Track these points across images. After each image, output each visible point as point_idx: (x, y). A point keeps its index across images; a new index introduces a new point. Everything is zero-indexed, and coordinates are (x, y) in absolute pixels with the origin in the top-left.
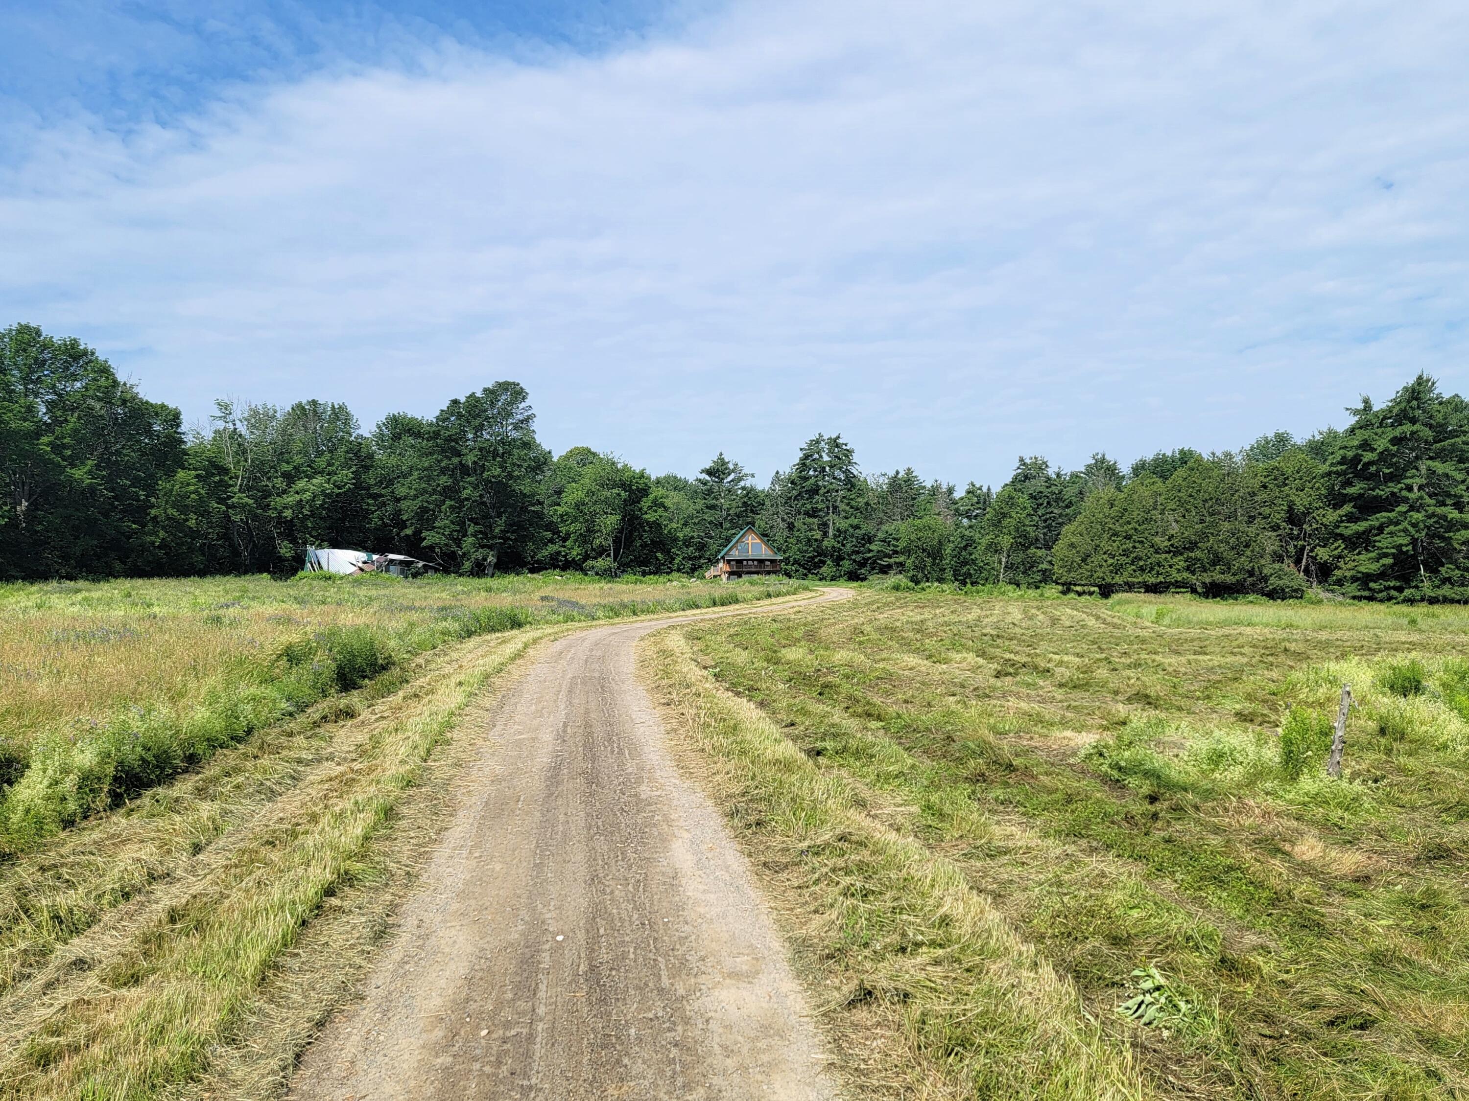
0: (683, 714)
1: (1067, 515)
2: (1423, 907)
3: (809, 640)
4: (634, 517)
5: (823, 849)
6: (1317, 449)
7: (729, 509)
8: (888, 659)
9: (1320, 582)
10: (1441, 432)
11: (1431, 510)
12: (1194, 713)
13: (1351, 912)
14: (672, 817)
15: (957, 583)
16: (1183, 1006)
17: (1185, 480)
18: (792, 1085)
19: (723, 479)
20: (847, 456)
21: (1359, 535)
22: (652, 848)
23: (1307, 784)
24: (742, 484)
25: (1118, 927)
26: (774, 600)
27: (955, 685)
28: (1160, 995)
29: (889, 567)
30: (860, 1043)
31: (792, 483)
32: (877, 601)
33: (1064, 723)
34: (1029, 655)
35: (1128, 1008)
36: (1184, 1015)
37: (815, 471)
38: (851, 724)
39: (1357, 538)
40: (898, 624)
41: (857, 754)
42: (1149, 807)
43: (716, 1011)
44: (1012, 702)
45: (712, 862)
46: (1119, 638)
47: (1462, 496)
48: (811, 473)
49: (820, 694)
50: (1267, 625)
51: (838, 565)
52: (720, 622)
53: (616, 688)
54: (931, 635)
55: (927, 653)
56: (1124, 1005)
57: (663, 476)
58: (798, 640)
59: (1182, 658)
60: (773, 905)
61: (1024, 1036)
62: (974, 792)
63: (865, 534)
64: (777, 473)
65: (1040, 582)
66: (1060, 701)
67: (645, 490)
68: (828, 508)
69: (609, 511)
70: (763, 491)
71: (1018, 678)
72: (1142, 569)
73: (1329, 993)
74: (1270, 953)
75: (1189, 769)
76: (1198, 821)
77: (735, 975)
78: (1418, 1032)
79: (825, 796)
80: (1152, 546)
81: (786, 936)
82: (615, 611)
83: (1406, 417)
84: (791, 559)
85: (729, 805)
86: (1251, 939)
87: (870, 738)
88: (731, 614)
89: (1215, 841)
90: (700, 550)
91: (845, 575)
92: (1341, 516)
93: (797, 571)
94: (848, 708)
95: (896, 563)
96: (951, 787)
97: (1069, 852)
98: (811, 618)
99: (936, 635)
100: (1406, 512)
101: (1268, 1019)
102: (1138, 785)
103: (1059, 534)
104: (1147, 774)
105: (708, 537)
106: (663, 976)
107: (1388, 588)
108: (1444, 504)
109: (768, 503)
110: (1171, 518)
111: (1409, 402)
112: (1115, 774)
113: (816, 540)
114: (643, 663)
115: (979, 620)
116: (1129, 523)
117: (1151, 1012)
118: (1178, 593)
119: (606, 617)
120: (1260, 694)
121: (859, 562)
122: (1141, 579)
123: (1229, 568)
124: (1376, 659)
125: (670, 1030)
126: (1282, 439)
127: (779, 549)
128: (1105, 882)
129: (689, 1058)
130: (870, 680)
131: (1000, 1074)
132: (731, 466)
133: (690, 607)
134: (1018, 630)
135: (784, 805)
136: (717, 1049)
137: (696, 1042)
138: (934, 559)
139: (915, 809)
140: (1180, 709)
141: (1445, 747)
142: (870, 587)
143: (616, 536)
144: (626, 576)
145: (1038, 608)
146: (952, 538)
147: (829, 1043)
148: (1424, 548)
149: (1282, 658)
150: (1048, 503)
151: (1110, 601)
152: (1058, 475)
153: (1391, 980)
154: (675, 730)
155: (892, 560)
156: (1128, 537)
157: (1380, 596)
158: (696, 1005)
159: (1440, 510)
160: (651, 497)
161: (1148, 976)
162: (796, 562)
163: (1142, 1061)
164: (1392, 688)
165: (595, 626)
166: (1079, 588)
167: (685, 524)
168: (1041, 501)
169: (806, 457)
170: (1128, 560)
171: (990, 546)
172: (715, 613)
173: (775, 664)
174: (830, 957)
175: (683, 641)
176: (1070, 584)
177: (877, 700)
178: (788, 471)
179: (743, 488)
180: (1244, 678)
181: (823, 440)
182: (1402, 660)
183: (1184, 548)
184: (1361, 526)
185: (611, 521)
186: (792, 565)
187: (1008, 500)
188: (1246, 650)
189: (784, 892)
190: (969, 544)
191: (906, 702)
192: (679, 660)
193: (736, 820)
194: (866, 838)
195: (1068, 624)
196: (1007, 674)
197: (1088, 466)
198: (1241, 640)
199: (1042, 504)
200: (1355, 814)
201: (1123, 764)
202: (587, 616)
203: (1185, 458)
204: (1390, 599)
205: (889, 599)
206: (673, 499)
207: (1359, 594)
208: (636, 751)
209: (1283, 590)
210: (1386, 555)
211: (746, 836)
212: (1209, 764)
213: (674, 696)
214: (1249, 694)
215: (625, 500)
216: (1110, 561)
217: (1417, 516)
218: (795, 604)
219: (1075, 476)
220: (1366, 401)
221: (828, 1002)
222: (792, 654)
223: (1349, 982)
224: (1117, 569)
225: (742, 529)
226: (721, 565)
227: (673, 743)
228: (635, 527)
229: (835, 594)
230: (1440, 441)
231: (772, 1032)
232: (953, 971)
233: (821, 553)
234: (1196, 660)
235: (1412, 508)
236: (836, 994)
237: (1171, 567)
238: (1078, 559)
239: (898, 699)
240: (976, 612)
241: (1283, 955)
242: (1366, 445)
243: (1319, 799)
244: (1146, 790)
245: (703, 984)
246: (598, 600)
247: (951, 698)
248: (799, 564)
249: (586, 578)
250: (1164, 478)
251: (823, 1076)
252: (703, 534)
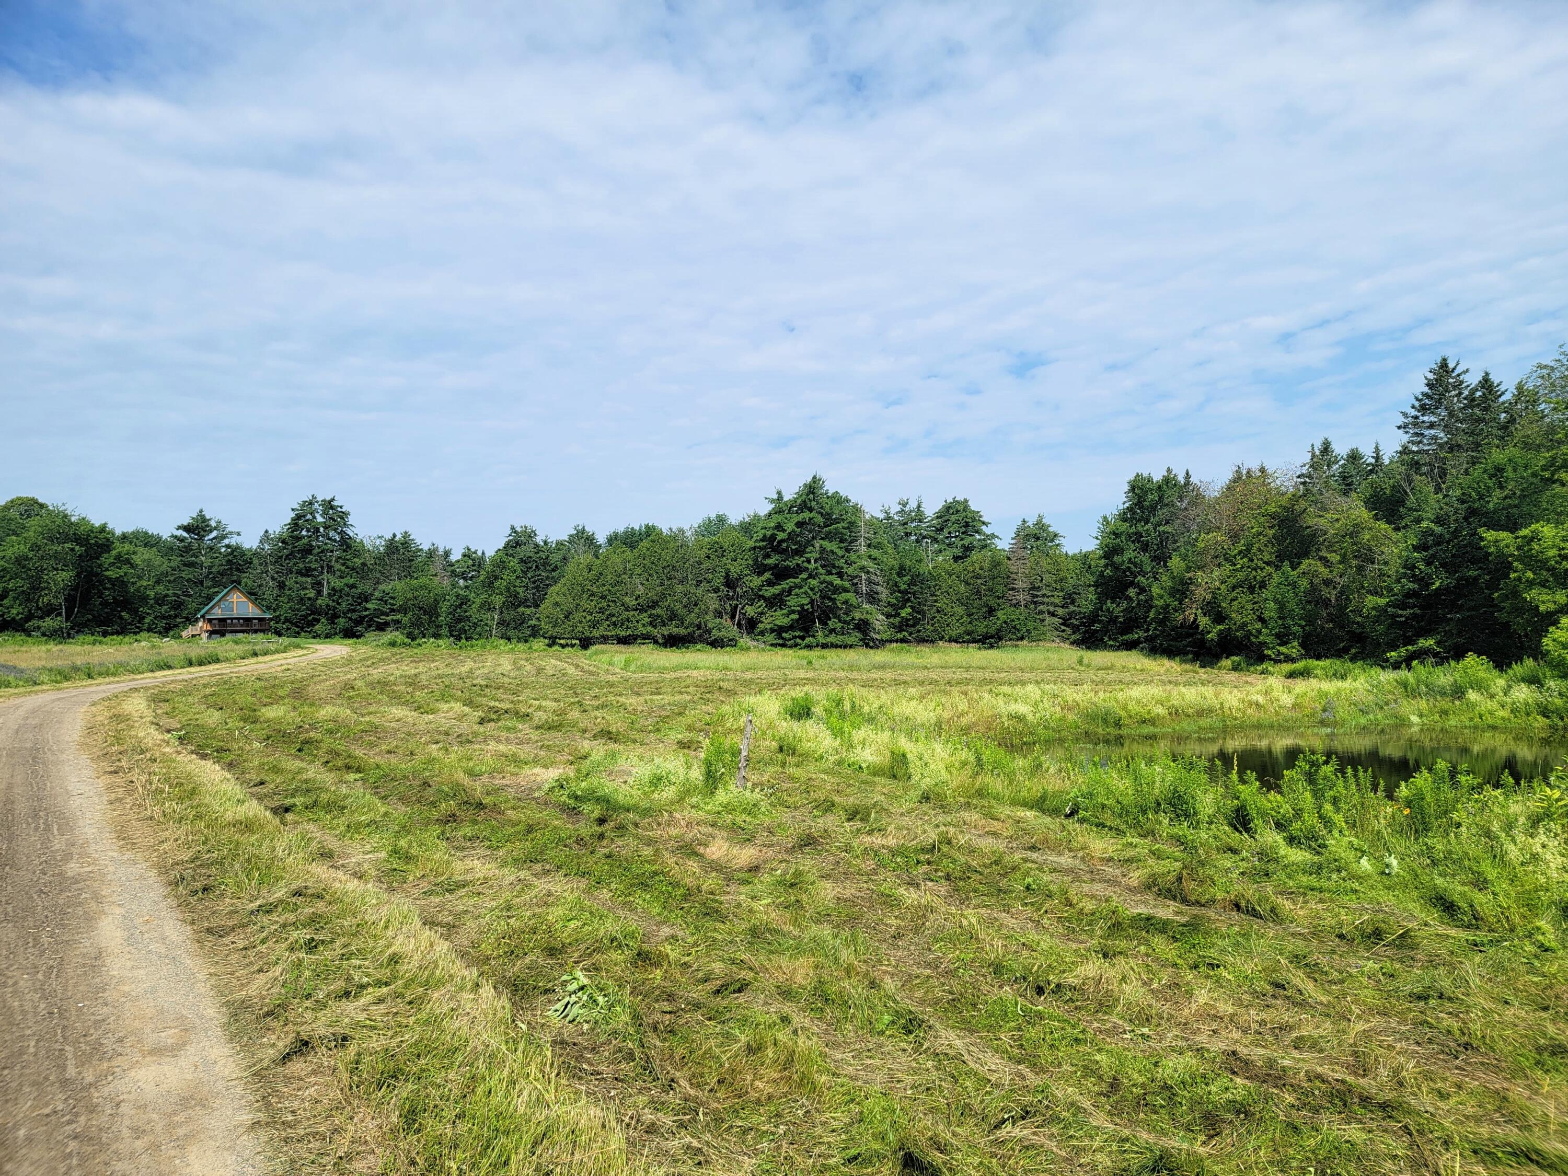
0: (132, 782)
1: (553, 577)
2: (792, 885)
3: (293, 698)
4: (91, 574)
5: (276, 907)
6: (746, 528)
7: (210, 567)
8: (376, 713)
9: (748, 633)
10: (829, 519)
11: (822, 577)
12: (646, 744)
13: (742, 897)
14: (103, 893)
15: (452, 639)
16: (601, 1000)
17: (648, 549)
18: (209, 1153)
19: (204, 536)
20: (342, 518)
21: (775, 596)
22: (73, 929)
23: (721, 796)
24: (226, 541)
25: (555, 939)
26: (260, 659)
27: (440, 733)
28: (583, 994)
29: (387, 624)
30: (292, 1095)
31: (283, 542)
32: (372, 657)
33: (536, 761)
34: (512, 702)
35: (556, 1010)
36: (602, 1008)
37: (308, 531)
38: (327, 778)
39: (774, 599)
40: (392, 678)
41: (329, 807)
42: (597, 828)
43: (130, 1093)
44: (492, 746)
45: (146, 935)
46: (593, 683)
47: (842, 568)
48: (304, 533)
49: (299, 750)
50: (709, 668)
51: (333, 623)
52: (194, 682)
53: (51, 758)
54: (423, 688)
55: (416, 705)
56: (553, 1008)
57: (130, 531)
58: (282, 698)
59: (640, 698)
60: (212, 971)
61: (456, 1055)
62: (443, 833)
63: (361, 593)
64: (267, 532)
65: (530, 636)
66: (536, 742)
67: (108, 546)
68: (322, 567)
69: (60, 566)
70: (250, 550)
71: (500, 724)
72: (615, 624)
73: (718, 967)
74: (678, 941)
75: (634, 792)
76: (637, 837)
77: (158, 1051)
78: (778, 987)
79: (286, 852)
80: (623, 605)
81: (224, 1001)
82: (64, 675)
83: (806, 506)
84: (282, 618)
85: (174, 873)
86: (666, 931)
87: (344, 790)
88: (209, 673)
89: (647, 851)
90: (176, 609)
91: (340, 632)
92: (763, 582)
93: (288, 629)
94: (327, 762)
95: (393, 620)
96: (421, 830)
97: (522, 877)
98: (300, 675)
99: (427, 687)
100: (806, 579)
101: (671, 997)
102: (592, 810)
103: (546, 594)
104: (598, 800)
105: (185, 596)
106: (69, 1066)
107: (795, 637)
108: (830, 573)
109: (255, 561)
110: (638, 581)
111: (808, 495)
112: (572, 802)
113: (309, 599)
114: (91, 730)
115: (471, 671)
116: (604, 585)
117: (575, 1010)
118: (643, 644)
119: (52, 681)
120: (699, 725)
121: (356, 619)
122: (613, 633)
123: (682, 623)
124: (782, 692)
125: (69, 1122)
126: (721, 520)
127: (268, 608)
128: (551, 899)
129: (90, 1149)
130: (355, 734)
131: (428, 1096)
132: (213, 524)
133: (161, 668)
134: (506, 680)
135: (237, 866)
136: (126, 1132)
137: (101, 1130)
138: (431, 617)
139: (383, 855)
140: (635, 741)
141: (822, 758)
142: (366, 644)
143: (69, 594)
144: (81, 637)
145: (527, 660)
146: (447, 597)
147: (258, 1101)
148: (818, 606)
149: (717, 694)
150: (537, 567)
151: (589, 652)
152: (546, 543)
153: (763, 948)
154: (120, 800)
155: (389, 618)
156: (603, 597)
157: (789, 643)
158: (106, 1091)
159: (829, 578)
160: (114, 553)
161: (574, 979)
162: (287, 620)
163: (560, 1056)
164: (791, 714)
165: (36, 692)
166: (562, 642)
167: (158, 582)
168: (530, 565)
169: (299, 517)
170: (604, 617)
171: (482, 606)
172: (190, 673)
173: (252, 723)
174: (268, 1014)
175: (145, 704)
176: (556, 638)
177: (359, 753)
178: (278, 530)
179: (228, 546)
180: (687, 712)
181: (317, 502)
182: (798, 693)
183: (648, 606)
184: (776, 590)
185: (64, 577)
186: (284, 623)
187: (500, 564)
188: (691, 689)
189: (227, 956)
190: (463, 602)
191: (389, 752)
192: (137, 724)
193: (181, 888)
194: (324, 890)
195: (551, 672)
196: (490, 720)
197: (571, 536)
198: (688, 682)
199: (531, 568)
200: (755, 817)
201: (579, 793)
202: (27, 681)
203: (650, 531)
204: (796, 645)
205: (384, 655)
206: (142, 556)
207: (775, 642)
208: (66, 824)
209: (722, 640)
210: (793, 612)
211: (190, 903)
212: (650, 787)
213: (123, 763)
214: (689, 726)
215: (80, 556)
216: (589, 618)
217: (813, 582)
218: (283, 662)
219: (560, 544)
220: (779, 493)
221: (262, 1060)
222: (271, 712)
223: (732, 955)
224: (594, 625)
225: (225, 588)
226: (200, 624)
227: (115, 813)
228: (94, 585)
229: (329, 651)
230: (828, 526)
231: (193, 1102)
232: (395, 1006)
233: (316, 611)
234: (651, 700)
235: (811, 576)
236: (271, 1051)
237: (637, 622)
238: (562, 616)
239: (381, 751)
240: (469, 664)
241: (688, 941)
242: (779, 527)
243: (728, 808)
244: (596, 814)
245: (118, 1066)
246: (43, 663)
247: (434, 746)
248: (291, 623)
249: (29, 639)
250: (632, 547)
251: (245, 1137)
252: (179, 593)
